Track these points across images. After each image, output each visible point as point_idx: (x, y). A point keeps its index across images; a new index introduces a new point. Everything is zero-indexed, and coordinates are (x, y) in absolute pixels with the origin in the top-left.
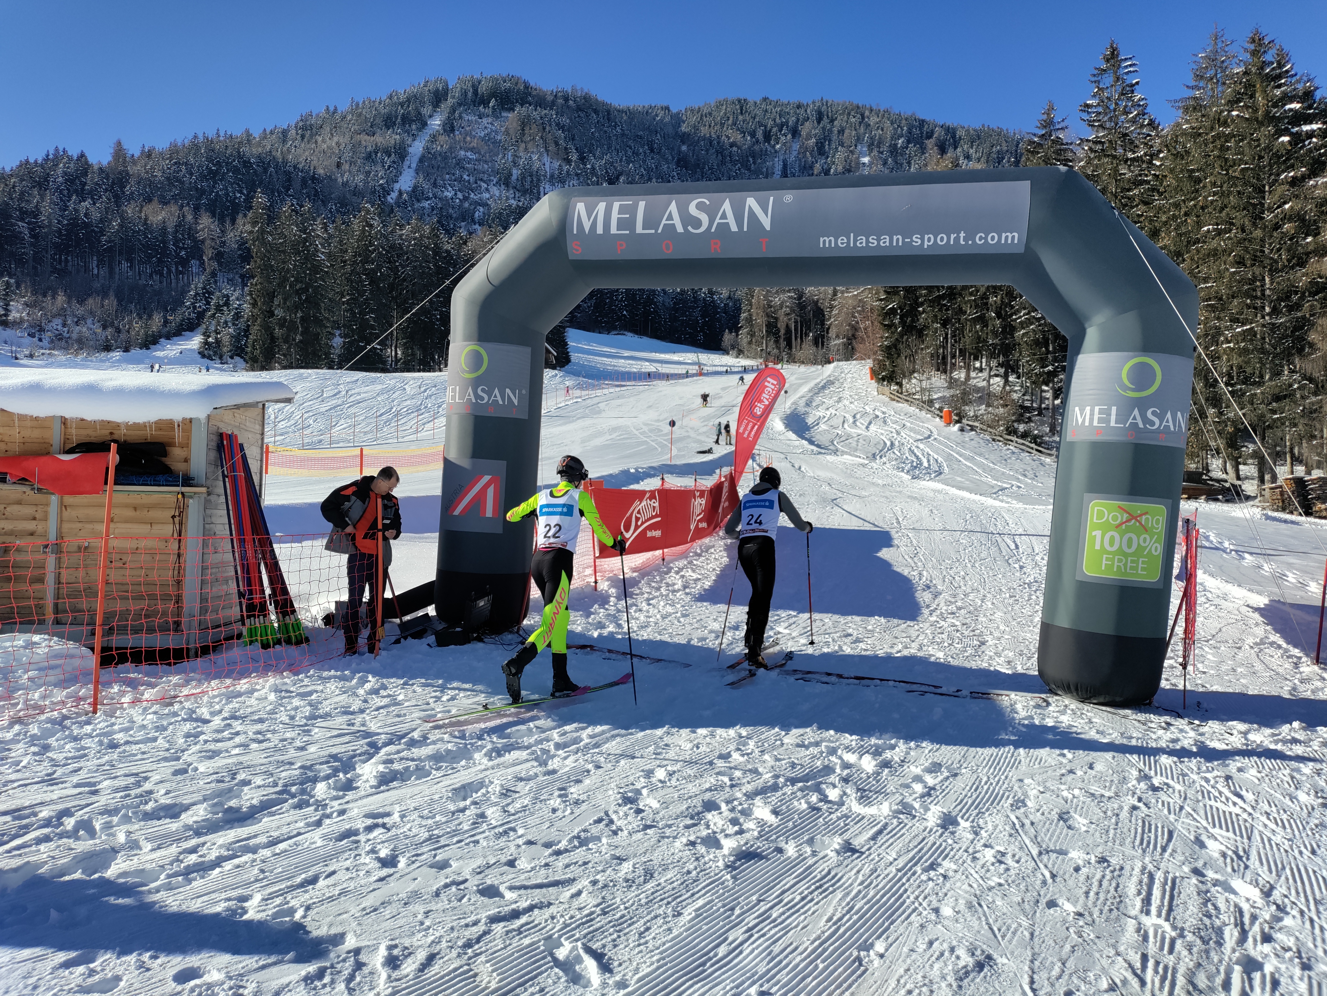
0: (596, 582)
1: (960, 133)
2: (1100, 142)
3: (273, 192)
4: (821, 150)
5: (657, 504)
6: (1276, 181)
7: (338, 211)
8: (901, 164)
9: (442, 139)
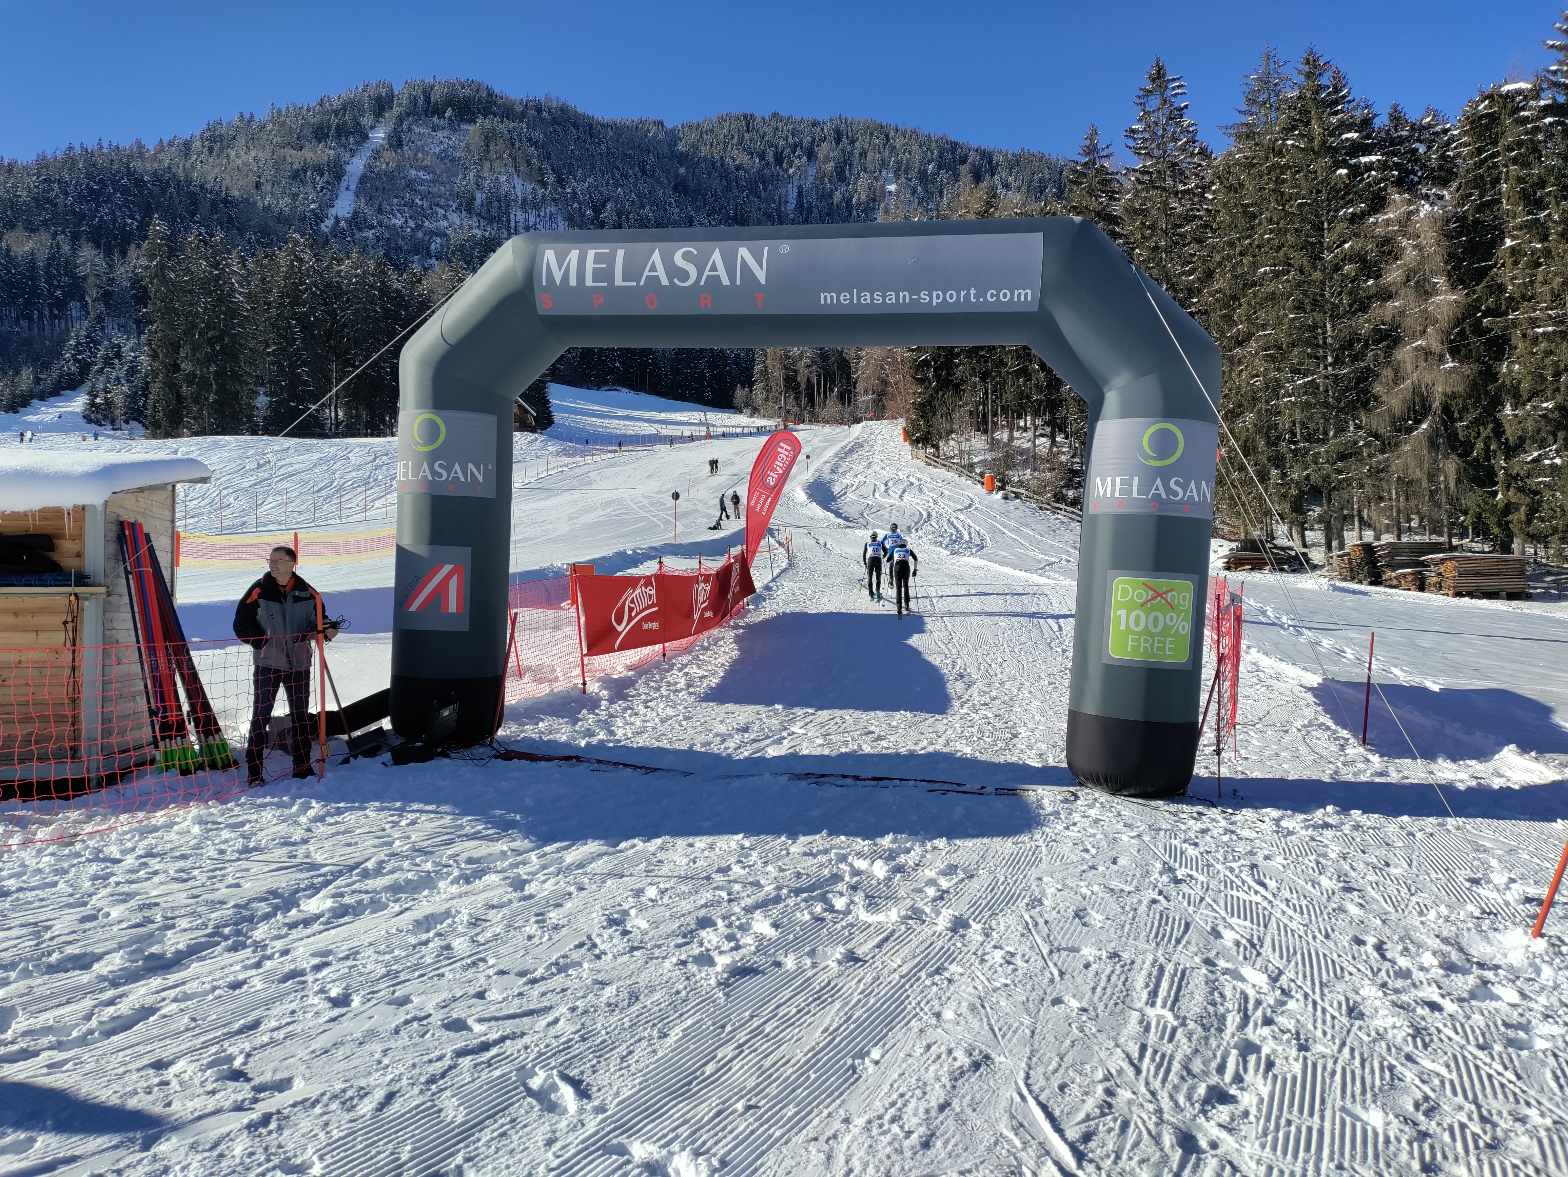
0: (584, 684)
2: (1148, 173)
3: (174, 218)
4: (841, 176)
5: (653, 592)
6: (1336, 217)
7: (258, 242)
8: (933, 194)
9: (388, 155)
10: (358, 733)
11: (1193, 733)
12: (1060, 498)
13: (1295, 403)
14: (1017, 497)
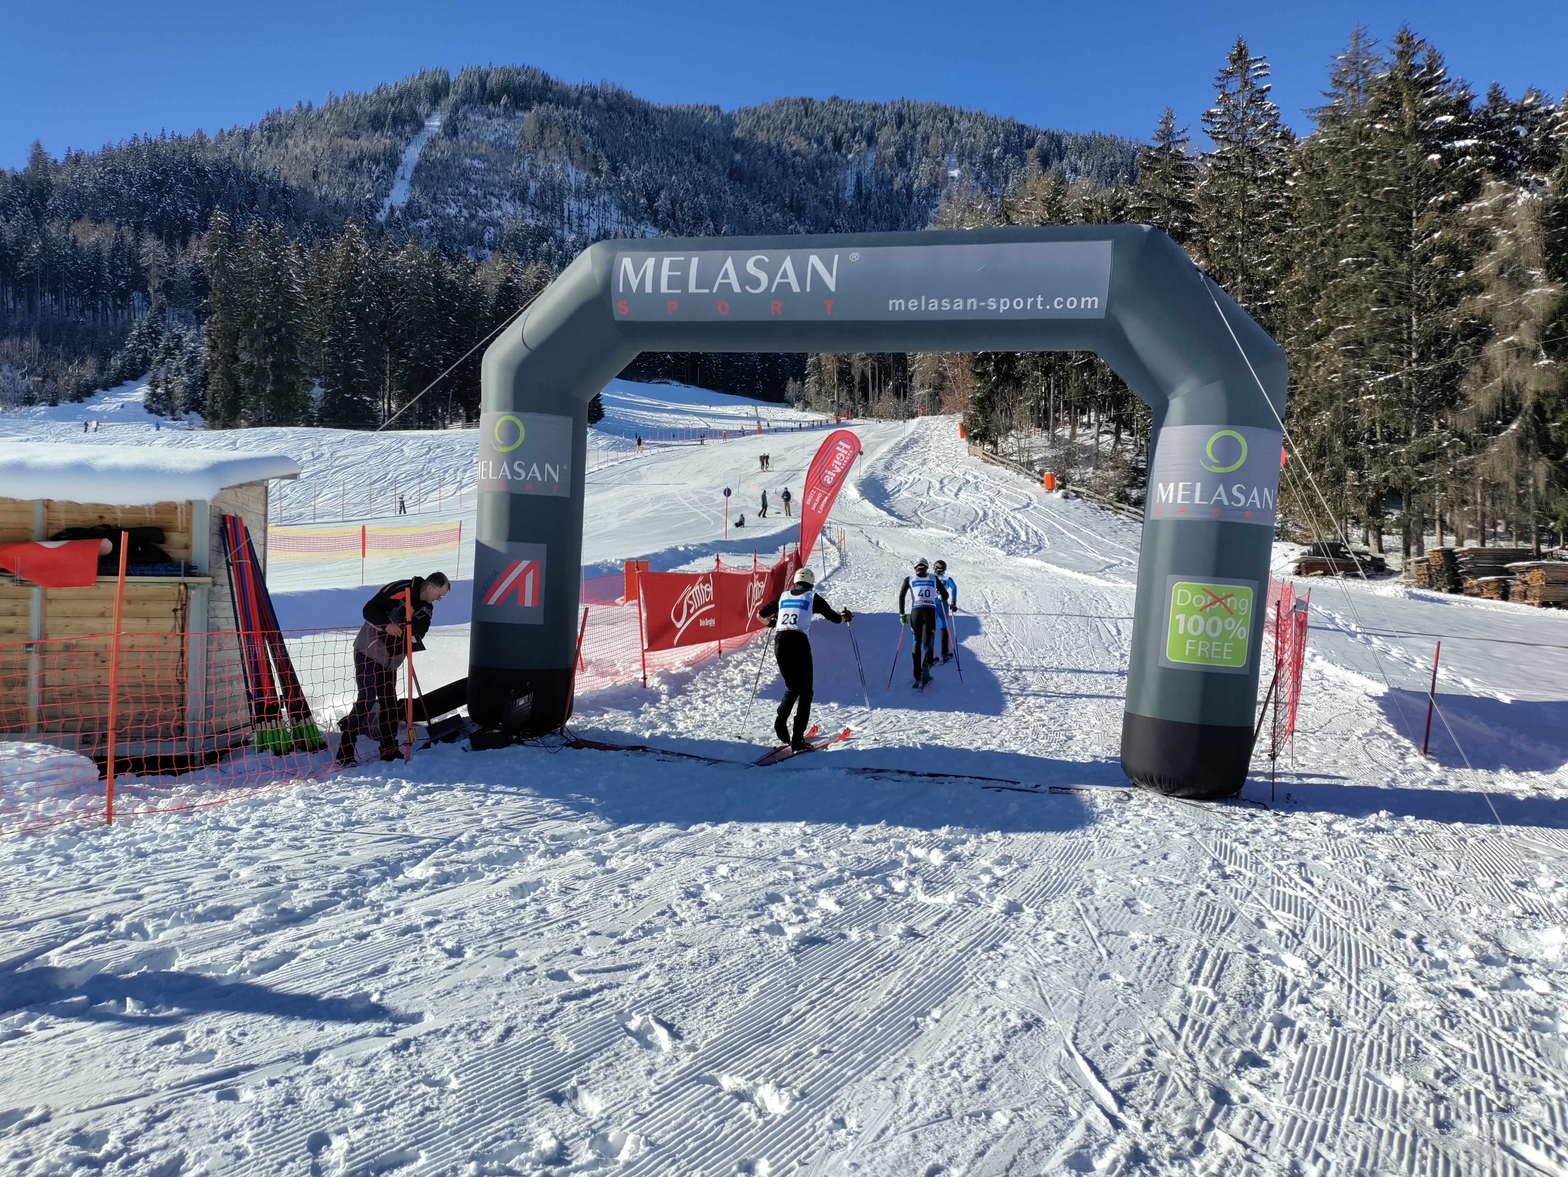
0: (645, 678)
1: (1066, 141)
2: (1226, 158)
3: (234, 208)
4: (901, 160)
5: (711, 589)
6: (1425, 205)
7: (316, 233)
8: (997, 179)
9: (443, 143)
10: (435, 720)
11: (1248, 737)
12: (1122, 498)
13: (1375, 401)
14: (1077, 497)
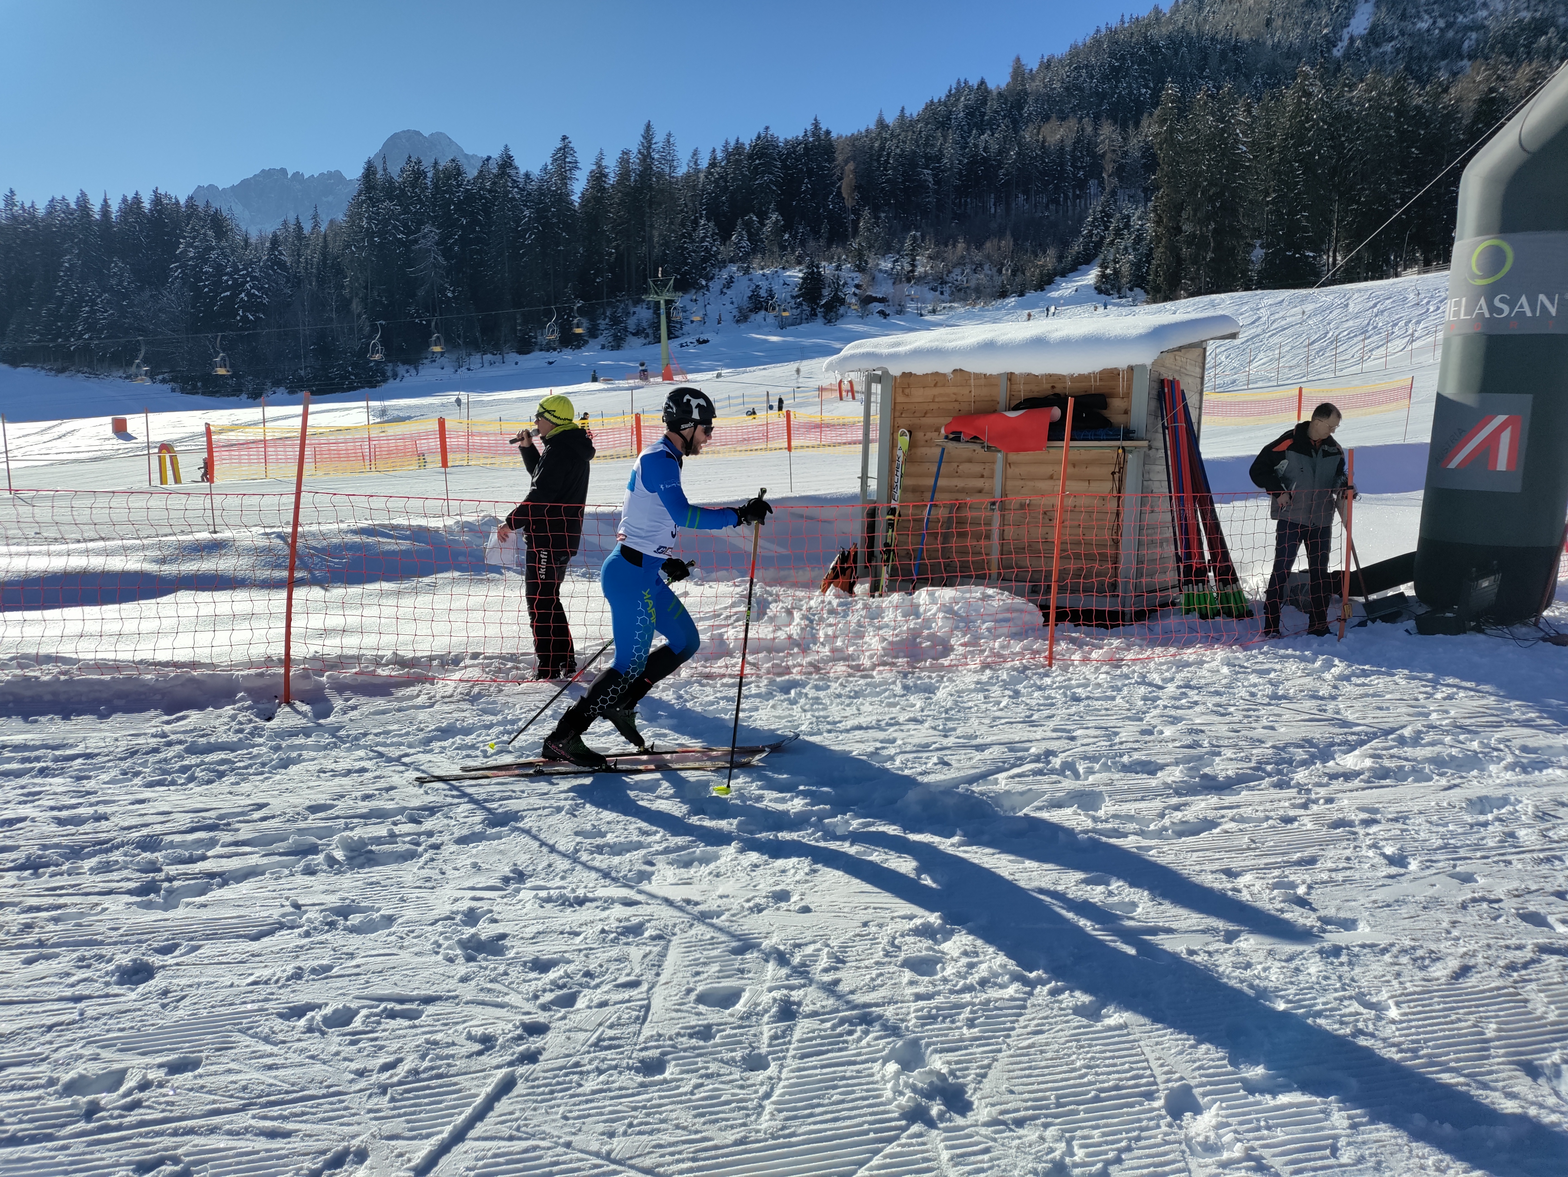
3: (1184, 78)
7: (1266, 85)
10: (1373, 597)
